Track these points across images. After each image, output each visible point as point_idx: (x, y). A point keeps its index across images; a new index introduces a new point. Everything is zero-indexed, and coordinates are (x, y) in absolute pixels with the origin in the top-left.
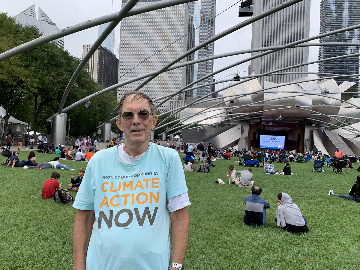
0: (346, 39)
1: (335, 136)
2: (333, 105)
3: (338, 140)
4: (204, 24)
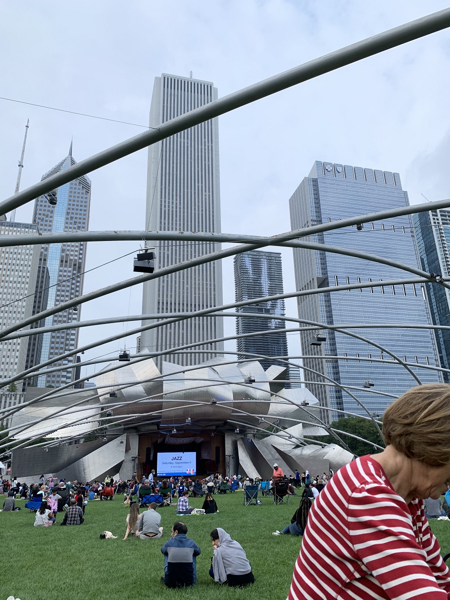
0: (268, 308)
1: (267, 448)
2: (261, 400)
3: (272, 454)
4: (66, 269)
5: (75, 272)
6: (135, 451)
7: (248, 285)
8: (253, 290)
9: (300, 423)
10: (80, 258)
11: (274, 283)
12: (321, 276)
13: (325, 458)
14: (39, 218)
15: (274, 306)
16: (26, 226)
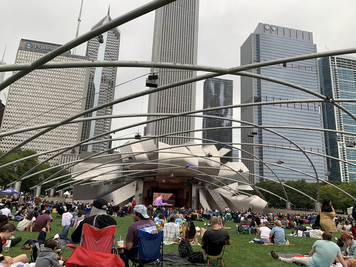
0: (223, 114)
1: (216, 195)
2: (214, 167)
3: (219, 199)
4: (104, 84)
5: (109, 87)
6: (141, 191)
7: (211, 99)
8: (214, 103)
9: (237, 182)
10: (113, 79)
11: (227, 99)
12: (257, 96)
13: (250, 203)
14: (90, 53)
15: (226, 113)
16: (82, 58)
